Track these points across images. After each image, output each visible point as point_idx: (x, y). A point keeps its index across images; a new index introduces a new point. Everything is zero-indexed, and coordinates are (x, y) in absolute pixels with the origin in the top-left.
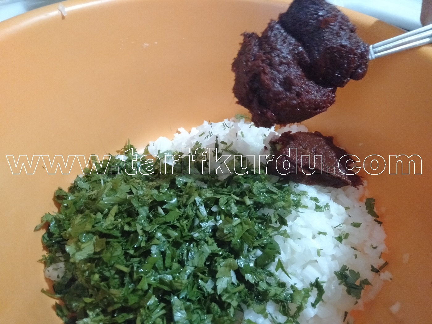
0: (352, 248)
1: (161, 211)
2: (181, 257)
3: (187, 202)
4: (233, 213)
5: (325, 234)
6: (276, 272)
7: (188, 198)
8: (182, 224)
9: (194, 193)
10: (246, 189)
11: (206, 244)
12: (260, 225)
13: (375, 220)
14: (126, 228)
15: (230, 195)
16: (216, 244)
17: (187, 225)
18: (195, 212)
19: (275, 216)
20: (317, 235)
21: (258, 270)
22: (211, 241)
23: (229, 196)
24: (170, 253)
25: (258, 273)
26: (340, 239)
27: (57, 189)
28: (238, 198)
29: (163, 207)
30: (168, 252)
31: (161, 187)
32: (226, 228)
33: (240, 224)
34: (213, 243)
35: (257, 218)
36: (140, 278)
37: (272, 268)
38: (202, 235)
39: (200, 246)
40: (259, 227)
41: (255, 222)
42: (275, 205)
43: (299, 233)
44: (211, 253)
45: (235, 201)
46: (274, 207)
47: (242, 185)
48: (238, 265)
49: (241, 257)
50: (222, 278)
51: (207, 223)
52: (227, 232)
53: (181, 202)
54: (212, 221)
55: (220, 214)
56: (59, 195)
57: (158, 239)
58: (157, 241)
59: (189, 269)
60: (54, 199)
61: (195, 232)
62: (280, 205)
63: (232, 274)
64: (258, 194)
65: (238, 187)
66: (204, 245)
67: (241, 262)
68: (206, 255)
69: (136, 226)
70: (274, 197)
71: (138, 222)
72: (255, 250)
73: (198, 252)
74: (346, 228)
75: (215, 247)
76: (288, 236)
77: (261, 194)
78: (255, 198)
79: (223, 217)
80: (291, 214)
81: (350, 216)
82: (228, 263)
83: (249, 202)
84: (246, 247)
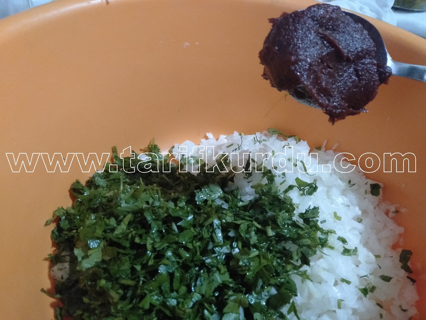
0: (378, 304)
1: (175, 227)
2: (189, 282)
3: (204, 223)
4: (252, 243)
5: (348, 282)
6: (288, 314)
7: (206, 219)
8: (195, 245)
9: (213, 215)
10: (270, 218)
11: (218, 272)
12: (279, 261)
13: (408, 277)
14: (137, 240)
15: (252, 221)
16: (229, 273)
17: (200, 247)
18: (210, 234)
19: (297, 254)
20: (339, 282)
21: (269, 311)
22: (223, 269)
23: (250, 222)
24: (178, 276)
25: (269, 313)
26: (365, 291)
27: (74, 181)
28: (259, 226)
29: (178, 224)
30: (177, 274)
31: (179, 200)
32: (242, 259)
33: (258, 256)
34: (225, 272)
35: (277, 252)
36: (144, 294)
37: (284, 310)
38: (215, 261)
39: (212, 273)
40: (277, 262)
41: (274, 256)
42: (300, 241)
43: (320, 276)
44: (221, 283)
45: (256, 229)
46: (299, 244)
47: (266, 212)
48: (249, 301)
49: (254, 293)
50: (229, 313)
51: (222, 248)
52: (242, 265)
53: (197, 220)
54: (227, 248)
55: (237, 241)
56: (76, 188)
57: (168, 259)
58: (167, 261)
59: (196, 297)
60: (70, 191)
61: (207, 258)
62: (305, 242)
63: (241, 310)
64: (282, 226)
65: (262, 213)
66: (216, 273)
67: (252, 299)
68: (216, 285)
69: (146, 240)
70: (300, 232)
71: (150, 236)
72: (269, 288)
73: (208, 279)
74: (374, 280)
75: (227, 277)
76: (308, 278)
77: (286, 226)
78: (278, 230)
79: (240, 245)
80: (316, 254)
81: (380, 268)
82: (238, 298)
83: (271, 233)
84: (260, 283)
